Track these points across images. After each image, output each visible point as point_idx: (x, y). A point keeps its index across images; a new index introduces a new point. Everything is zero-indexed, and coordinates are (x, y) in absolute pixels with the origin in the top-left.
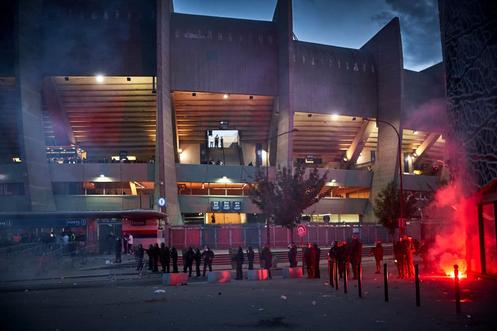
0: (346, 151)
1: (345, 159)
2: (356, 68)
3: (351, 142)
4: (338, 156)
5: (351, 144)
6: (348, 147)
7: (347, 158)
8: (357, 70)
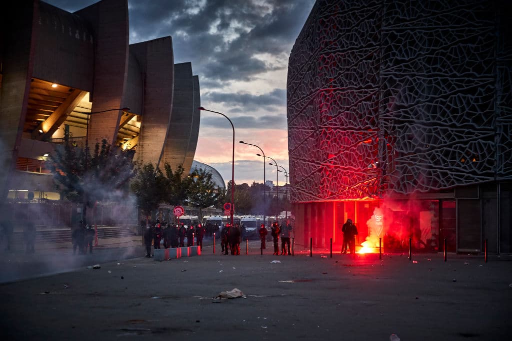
0: (42, 122)
1: (41, 131)
2: (77, 36)
3: (50, 114)
4: (31, 126)
5: (50, 115)
6: (46, 118)
7: (42, 130)
8: (79, 38)
